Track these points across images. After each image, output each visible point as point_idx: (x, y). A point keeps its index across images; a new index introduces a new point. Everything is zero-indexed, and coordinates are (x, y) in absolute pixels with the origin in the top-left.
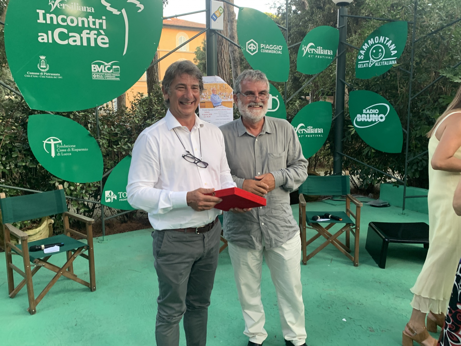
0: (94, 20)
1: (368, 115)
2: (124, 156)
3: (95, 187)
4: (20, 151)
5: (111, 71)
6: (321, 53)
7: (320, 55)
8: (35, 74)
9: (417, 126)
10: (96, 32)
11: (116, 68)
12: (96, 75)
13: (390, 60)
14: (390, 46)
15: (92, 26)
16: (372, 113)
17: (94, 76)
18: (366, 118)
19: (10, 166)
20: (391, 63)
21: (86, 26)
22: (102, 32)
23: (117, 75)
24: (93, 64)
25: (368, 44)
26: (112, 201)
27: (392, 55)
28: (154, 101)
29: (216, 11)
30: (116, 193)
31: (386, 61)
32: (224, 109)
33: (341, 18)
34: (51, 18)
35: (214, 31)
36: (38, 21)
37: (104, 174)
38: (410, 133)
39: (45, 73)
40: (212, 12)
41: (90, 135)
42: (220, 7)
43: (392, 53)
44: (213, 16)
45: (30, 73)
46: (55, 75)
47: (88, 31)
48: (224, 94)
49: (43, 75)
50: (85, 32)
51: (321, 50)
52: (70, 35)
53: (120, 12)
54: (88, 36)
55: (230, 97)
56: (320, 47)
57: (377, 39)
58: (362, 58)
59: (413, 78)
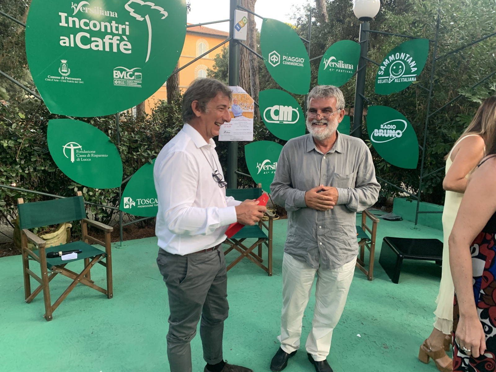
0: (117, 25)
1: (385, 130)
2: (143, 164)
3: (114, 193)
4: (39, 155)
5: (133, 78)
6: (342, 67)
7: (341, 69)
8: (56, 78)
9: (433, 143)
10: (119, 38)
11: (138, 75)
12: (118, 81)
13: (410, 77)
14: (410, 63)
15: (114, 31)
16: (389, 128)
17: (115, 82)
18: (384, 133)
19: (29, 169)
20: (410, 80)
21: (109, 31)
22: (125, 37)
23: (139, 82)
24: (115, 70)
25: (389, 60)
26: (131, 207)
27: (412, 72)
28: (175, 109)
29: (240, 22)
30: (134, 200)
31: (406, 77)
32: (244, 119)
33: (363, 32)
34: (74, 22)
35: (237, 41)
36: (60, 24)
37: (123, 180)
38: (426, 150)
39: (66, 78)
40: (236, 22)
41: (110, 141)
42: (245, 17)
43: (412, 70)
44: (237, 26)
45: (51, 77)
46: (76, 79)
47: (111, 37)
48: (245, 104)
49: (64, 79)
50: (108, 37)
51: (342, 64)
52: (92, 40)
53: (144, 19)
54: (110, 41)
55: (250, 108)
56: (341, 61)
57: (397, 55)
58: (382, 74)
59: (432, 95)
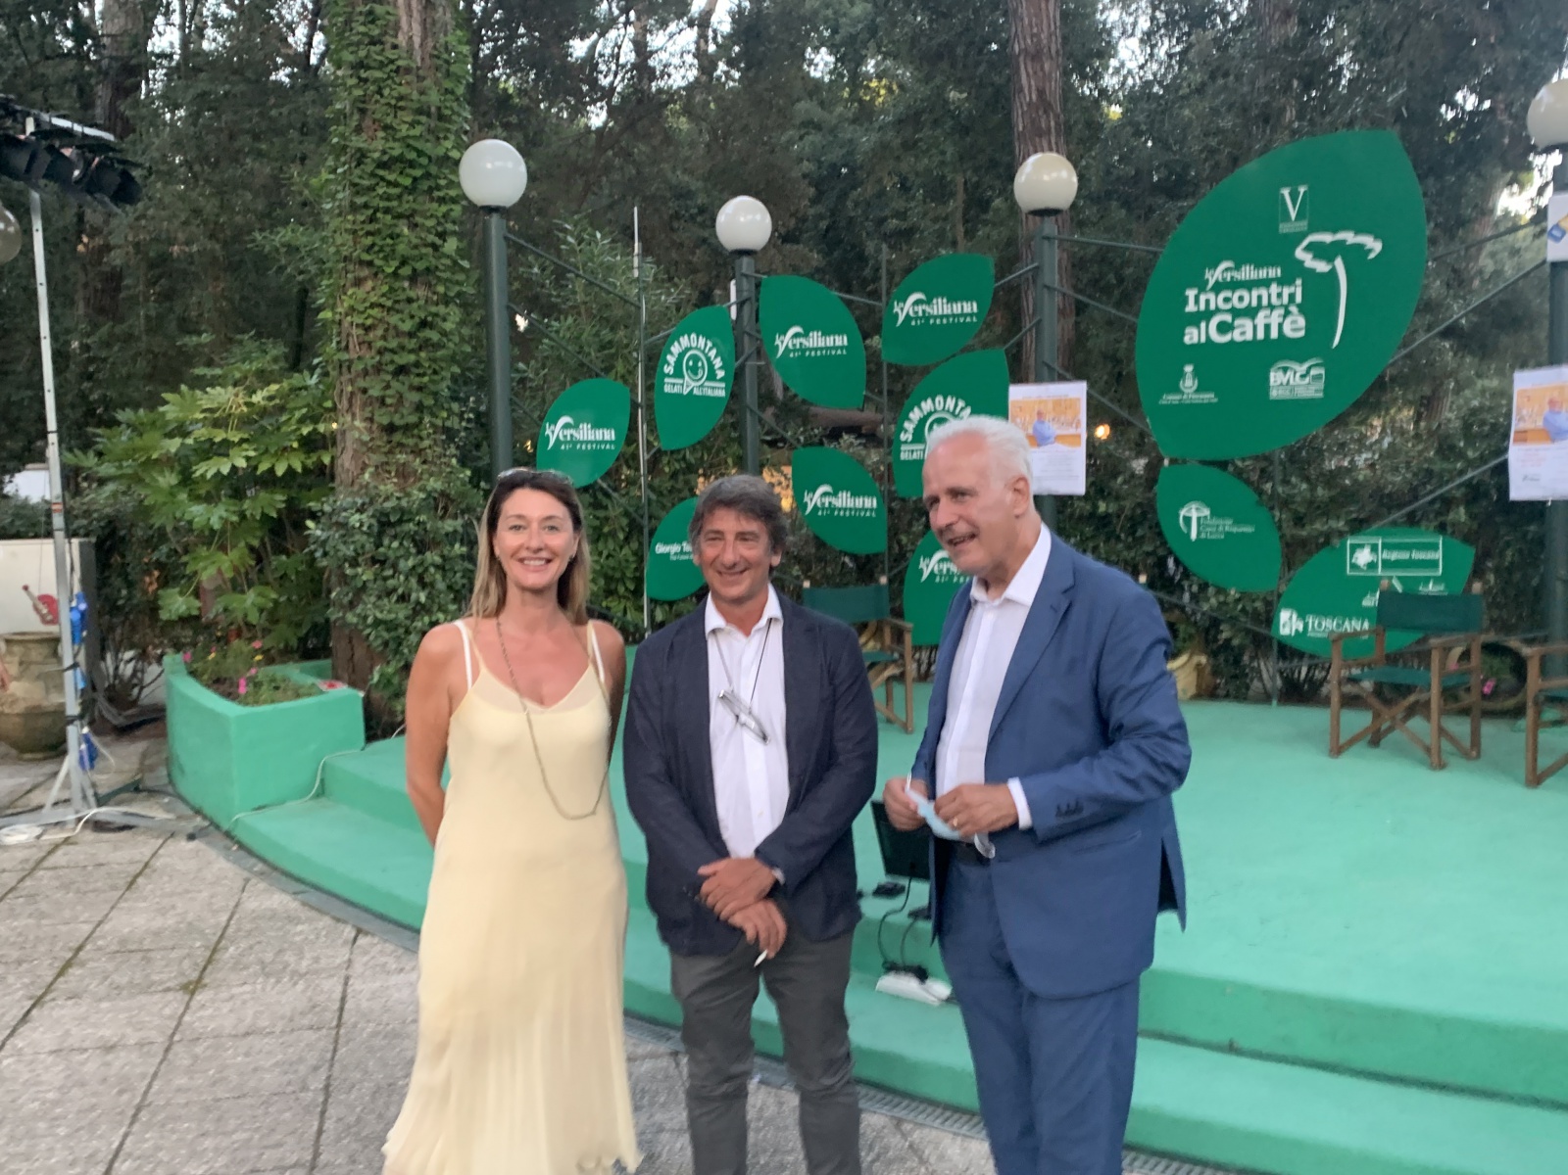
0: (1279, 289)
5: (1307, 380)
10: (1282, 311)
11: (1317, 374)
12: (1280, 390)
15: (1274, 301)
17: (1273, 393)
21: (1265, 302)
22: (1293, 308)
23: (1317, 388)
24: (1273, 370)
26: (1293, 633)
29: (1563, 220)
34: (1207, 302)
35: (1560, 265)
36: (1187, 309)
40: (1551, 222)
44: (1554, 230)
47: (1268, 312)
52: (1235, 325)
53: (1331, 266)
54: (1267, 321)
